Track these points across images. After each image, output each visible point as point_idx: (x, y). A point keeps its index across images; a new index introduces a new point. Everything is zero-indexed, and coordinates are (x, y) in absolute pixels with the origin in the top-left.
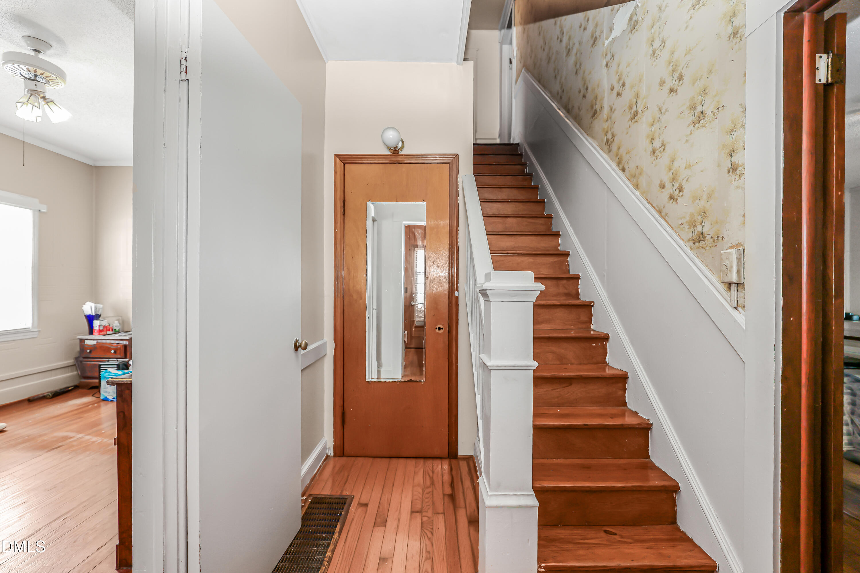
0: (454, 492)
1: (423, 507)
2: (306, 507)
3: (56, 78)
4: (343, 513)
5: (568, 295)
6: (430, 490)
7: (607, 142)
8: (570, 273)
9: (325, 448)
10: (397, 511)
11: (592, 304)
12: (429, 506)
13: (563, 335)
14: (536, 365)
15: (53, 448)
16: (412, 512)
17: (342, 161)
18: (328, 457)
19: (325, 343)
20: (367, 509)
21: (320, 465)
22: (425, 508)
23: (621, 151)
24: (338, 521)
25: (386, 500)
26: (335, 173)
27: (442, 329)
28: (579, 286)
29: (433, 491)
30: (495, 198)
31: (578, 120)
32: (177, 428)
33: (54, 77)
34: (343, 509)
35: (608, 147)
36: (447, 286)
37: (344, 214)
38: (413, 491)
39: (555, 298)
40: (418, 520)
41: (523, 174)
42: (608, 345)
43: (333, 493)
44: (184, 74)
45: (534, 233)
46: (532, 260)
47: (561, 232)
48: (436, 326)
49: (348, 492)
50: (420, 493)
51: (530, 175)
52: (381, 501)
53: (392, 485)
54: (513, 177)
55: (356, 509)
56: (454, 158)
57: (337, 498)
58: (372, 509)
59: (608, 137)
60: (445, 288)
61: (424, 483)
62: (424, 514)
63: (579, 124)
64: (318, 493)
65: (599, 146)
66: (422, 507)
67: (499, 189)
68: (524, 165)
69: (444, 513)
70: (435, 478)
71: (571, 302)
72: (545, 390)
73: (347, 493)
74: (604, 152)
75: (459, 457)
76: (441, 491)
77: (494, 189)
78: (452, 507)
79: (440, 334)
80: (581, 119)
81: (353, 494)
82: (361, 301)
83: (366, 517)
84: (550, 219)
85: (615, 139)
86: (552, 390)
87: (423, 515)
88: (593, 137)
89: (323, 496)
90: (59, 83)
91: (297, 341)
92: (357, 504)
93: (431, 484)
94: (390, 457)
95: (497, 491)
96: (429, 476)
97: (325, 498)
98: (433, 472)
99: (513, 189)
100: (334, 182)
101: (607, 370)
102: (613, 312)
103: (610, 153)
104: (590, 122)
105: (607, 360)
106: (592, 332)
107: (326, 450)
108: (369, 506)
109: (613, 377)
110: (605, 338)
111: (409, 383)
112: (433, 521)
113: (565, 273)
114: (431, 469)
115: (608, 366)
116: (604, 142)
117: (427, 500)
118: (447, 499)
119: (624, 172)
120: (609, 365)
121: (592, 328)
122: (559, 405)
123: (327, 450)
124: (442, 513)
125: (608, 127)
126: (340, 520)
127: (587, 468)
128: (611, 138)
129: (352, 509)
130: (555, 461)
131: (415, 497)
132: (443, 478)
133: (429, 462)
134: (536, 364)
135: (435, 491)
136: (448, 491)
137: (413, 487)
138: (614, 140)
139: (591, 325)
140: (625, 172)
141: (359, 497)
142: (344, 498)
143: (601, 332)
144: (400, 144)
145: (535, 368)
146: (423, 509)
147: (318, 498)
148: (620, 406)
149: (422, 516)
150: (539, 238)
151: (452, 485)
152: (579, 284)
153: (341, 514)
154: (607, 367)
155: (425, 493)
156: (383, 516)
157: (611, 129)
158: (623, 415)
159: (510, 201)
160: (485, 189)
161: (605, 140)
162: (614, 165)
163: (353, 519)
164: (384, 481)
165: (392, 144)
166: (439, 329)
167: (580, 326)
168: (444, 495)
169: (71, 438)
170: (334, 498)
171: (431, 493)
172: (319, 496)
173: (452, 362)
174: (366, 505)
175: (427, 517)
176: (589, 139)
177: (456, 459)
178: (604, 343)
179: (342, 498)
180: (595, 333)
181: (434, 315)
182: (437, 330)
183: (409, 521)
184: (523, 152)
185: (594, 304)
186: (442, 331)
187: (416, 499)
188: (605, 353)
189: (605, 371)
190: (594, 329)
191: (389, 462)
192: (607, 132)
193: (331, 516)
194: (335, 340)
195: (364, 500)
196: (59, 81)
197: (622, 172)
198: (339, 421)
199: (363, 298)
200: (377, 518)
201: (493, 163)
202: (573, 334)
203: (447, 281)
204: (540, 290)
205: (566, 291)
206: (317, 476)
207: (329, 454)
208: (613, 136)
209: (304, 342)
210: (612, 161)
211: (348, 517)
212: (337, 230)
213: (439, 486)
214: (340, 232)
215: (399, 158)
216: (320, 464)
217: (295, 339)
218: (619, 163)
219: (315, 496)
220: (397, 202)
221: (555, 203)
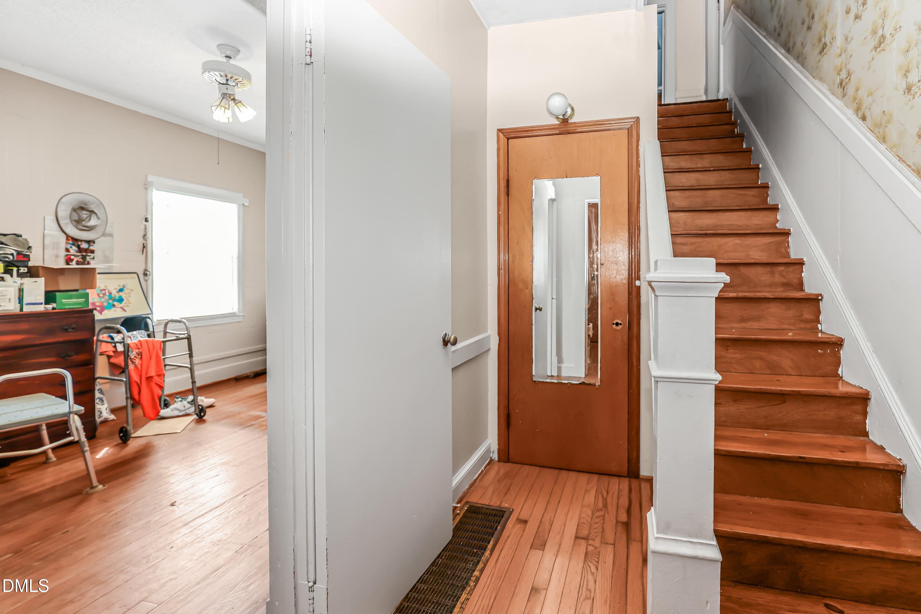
0: (630, 521)
1: (591, 534)
2: (461, 515)
3: (243, 79)
4: (499, 528)
5: (787, 285)
6: (601, 513)
7: (841, 84)
8: (792, 257)
9: (488, 451)
10: (559, 533)
11: (820, 298)
12: (597, 532)
13: (774, 337)
14: (718, 379)
15: (247, 426)
16: (577, 537)
17: (506, 136)
18: (491, 461)
19: (489, 337)
20: (525, 527)
21: (482, 470)
22: (591, 535)
23: (860, 93)
24: (492, 536)
25: (549, 518)
26: (498, 149)
27: (621, 324)
28: (803, 273)
29: (604, 516)
30: (694, 167)
31: (800, 59)
32: (305, 425)
33: (240, 79)
34: (499, 523)
35: (842, 90)
36: (626, 274)
37: (508, 195)
38: (580, 511)
39: (769, 289)
40: (582, 546)
41: (732, 135)
42: (841, 352)
43: (492, 504)
44: (308, 57)
45: (743, 208)
46: (738, 242)
47: (779, 204)
48: (614, 320)
49: (508, 505)
50: (588, 516)
51: (741, 136)
52: (542, 520)
53: (557, 502)
54: (719, 140)
55: (514, 526)
56: (634, 122)
57: (494, 510)
58: (532, 527)
59: (841, 77)
60: (623, 277)
61: (595, 505)
62: (590, 542)
63: (803, 66)
64: (475, 501)
65: (830, 90)
66: (589, 534)
67: (699, 156)
68: (734, 124)
69: (614, 544)
70: (609, 500)
71: (789, 295)
72: (748, 407)
73: (506, 505)
74: (836, 97)
75: (641, 477)
76: (615, 516)
77: (692, 156)
78: (624, 538)
79: (618, 330)
80: (806, 58)
81: (512, 507)
82: (527, 291)
83: (524, 535)
84: (765, 190)
85: (851, 78)
86: (758, 407)
87: (588, 543)
88: (821, 79)
89: (480, 506)
90: (246, 84)
91: (446, 335)
92: (515, 520)
93: (603, 507)
94: (560, 469)
95: (666, 534)
96: (602, 496)
97: (482, 508)
98: (608, 493)
99: (717, 155)
100: (497, 160)
101: (840, 386)
102: (850, 308)
103: (845, 97)
104: (818, 60)
105: (840, 372)
106: (820, 335)
107: (490, 454)
108: (529, 523)
109: (847, 396)
110: (838, 343)
111: (582, 386)
112: (599, 552)
113: (784, 257)
114: (606, 488)
115: (843, 381)
116: (837, 85)
117: (596, 526)
118: (620, 528)
119: (864, 122)
120: (843, 378)
121: (820, 329)
122: (767, 428)
123: (492, 454)
124: (611, 544)
125: (842, 63)
126: (494, 535)
127: (804, 515)
128: (846, 78)
129: (509, 525)
130: (757, 500)
131: (582, 520)
132: (619, 501)
133: (605, 479)
134: (719, 377)
135: (607, 516)
136: (623, 517)
137: (582, 507)
138: (850, 80)
139: (819, 326)
140: (866, 121)
141: (520, 511)
142: (502, 511)
143: (832, 335)
144: (569, 111)
145: (717, 382)
146: (590, 536)
147: (475, 507)
148: (858, 436)
149: (588, 545)
150: (749, 213)
151: (629, 511)
152: (803, 272)
153: (496, 528)
154: (841, 382)
155: (594, 517)
156: (542, 537)
157: (846, 65)
158: (863, 449)
159: (712, 169)
160: (681, 157)
161: (838, 81)
162: (850, 112)
163: (508, 537)
164: (549, 495)
165: (559, 111)
166: (617, 324)
167: (802, 325)
168: (617, 522)
169: (262, 417)
170: (492, 509)
171: (602, 518)
172: (476, 505)
173: (632, 362)
174: (525, 522)
175: (593, 546)
176: (817, 82)
177: (637, 479)
178: (836, 349)
179: (500, 510)
180: (824, 336)
181: (611, 308)
182: (614, 326)
183: (571, 548)
184: (733, 108)
185: (822, 297)
186: (620, 327)
187: (584, 523)
188: (838, 363)
189: (837, 387)
190: (823, 330)
191: (558, 475)
192: (841, 70)
193: (486, 529)
194: (499, 334)
195: (523, 516)
196: (245, 82)
197: (861, 122)
198: (504, 423)
199: (529, 288)
200: (535, 538)
201: (693, 124)
202: (790, 336)
203: (626, 269)
204: (723, 281)
205: (784, 280)
206: (477, 481)
207: (494, 458)
208: (849, 74)
209: (452, 337)
210: (848, 108)
211: (504, 533)
212: (500, 213)
213: (612, 509)
214: (504, 215)
215: (568, 127)
216: (483, 468)
217: (444, 333)
218: (857, 110)
219: (472, 504)
220: (567, 177)
221: (772, 168)
